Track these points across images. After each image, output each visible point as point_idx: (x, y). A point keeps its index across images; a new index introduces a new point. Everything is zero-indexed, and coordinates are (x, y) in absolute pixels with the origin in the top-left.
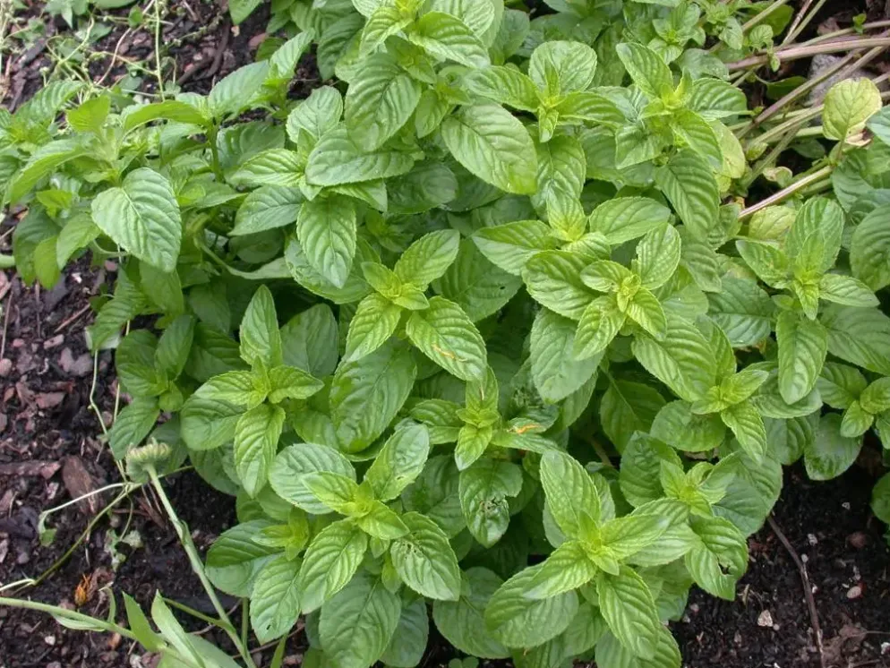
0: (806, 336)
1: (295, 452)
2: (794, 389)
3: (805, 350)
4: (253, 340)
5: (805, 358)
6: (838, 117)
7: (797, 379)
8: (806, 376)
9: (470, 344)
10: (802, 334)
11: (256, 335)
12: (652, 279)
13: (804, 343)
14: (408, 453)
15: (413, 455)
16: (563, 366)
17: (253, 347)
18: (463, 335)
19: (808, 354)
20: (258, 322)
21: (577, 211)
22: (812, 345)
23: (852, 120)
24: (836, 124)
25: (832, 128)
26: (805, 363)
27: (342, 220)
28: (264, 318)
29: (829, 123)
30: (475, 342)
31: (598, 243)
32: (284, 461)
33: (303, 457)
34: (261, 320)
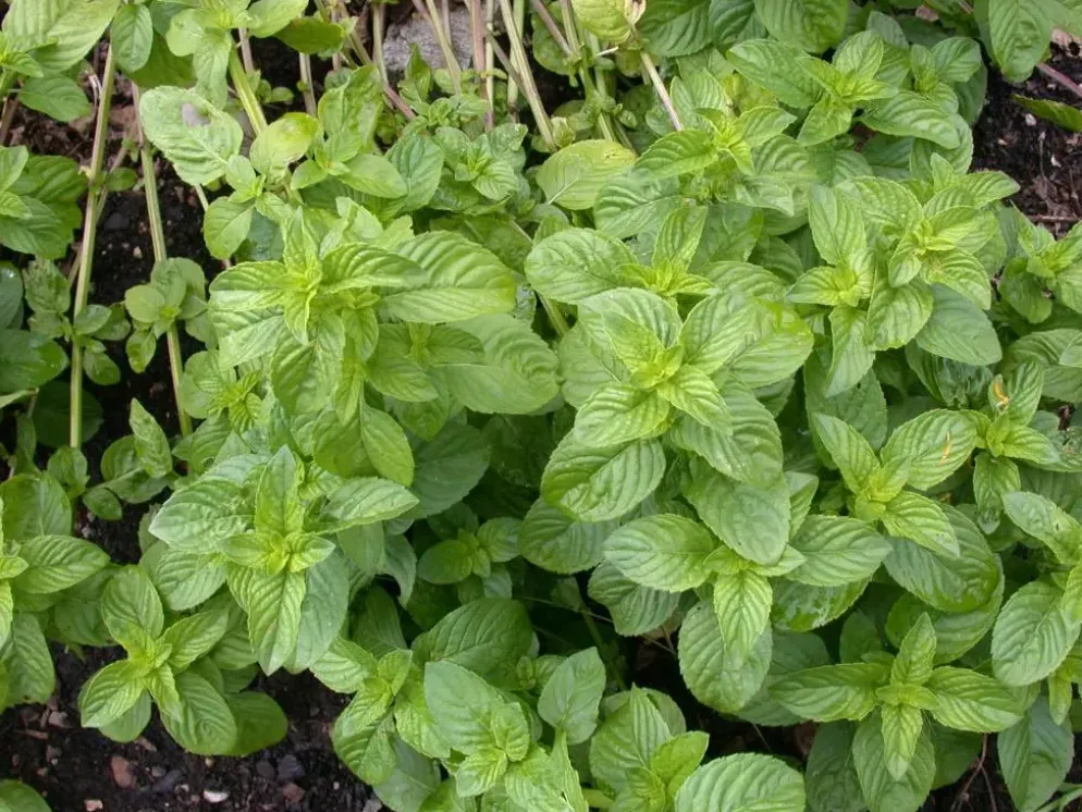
0: (890, 110)
1: (1000, 652)
2: (946, 136)
3: (903, 115)
4: (833, 707)
5: (913, 118)
6: (610, 20)
7: (936, 130)
8: (935, 121)
9: (932, 427)
10: (885, 115)
11: (827, 703)
12: (903, 216)
13: (897, 114)
14: (1031, 516)
15: (1033, 511)
16: (966, 333)
17: (844, 706)
18: (925, 430)
19: (909, 114)
20: (814, 698)
21: (821, 274)
22: (901, 107)
23: (618, 8)
24: (616, 27)
25: (618, 31)
26: (919, 119)
27: (813, 534)
28: (810, 690)
29: (611, 33)
30: (932, 420)
31: (864, 260)
32: (1006, 667)
33: (1009, 642)
34: (811, 694)
